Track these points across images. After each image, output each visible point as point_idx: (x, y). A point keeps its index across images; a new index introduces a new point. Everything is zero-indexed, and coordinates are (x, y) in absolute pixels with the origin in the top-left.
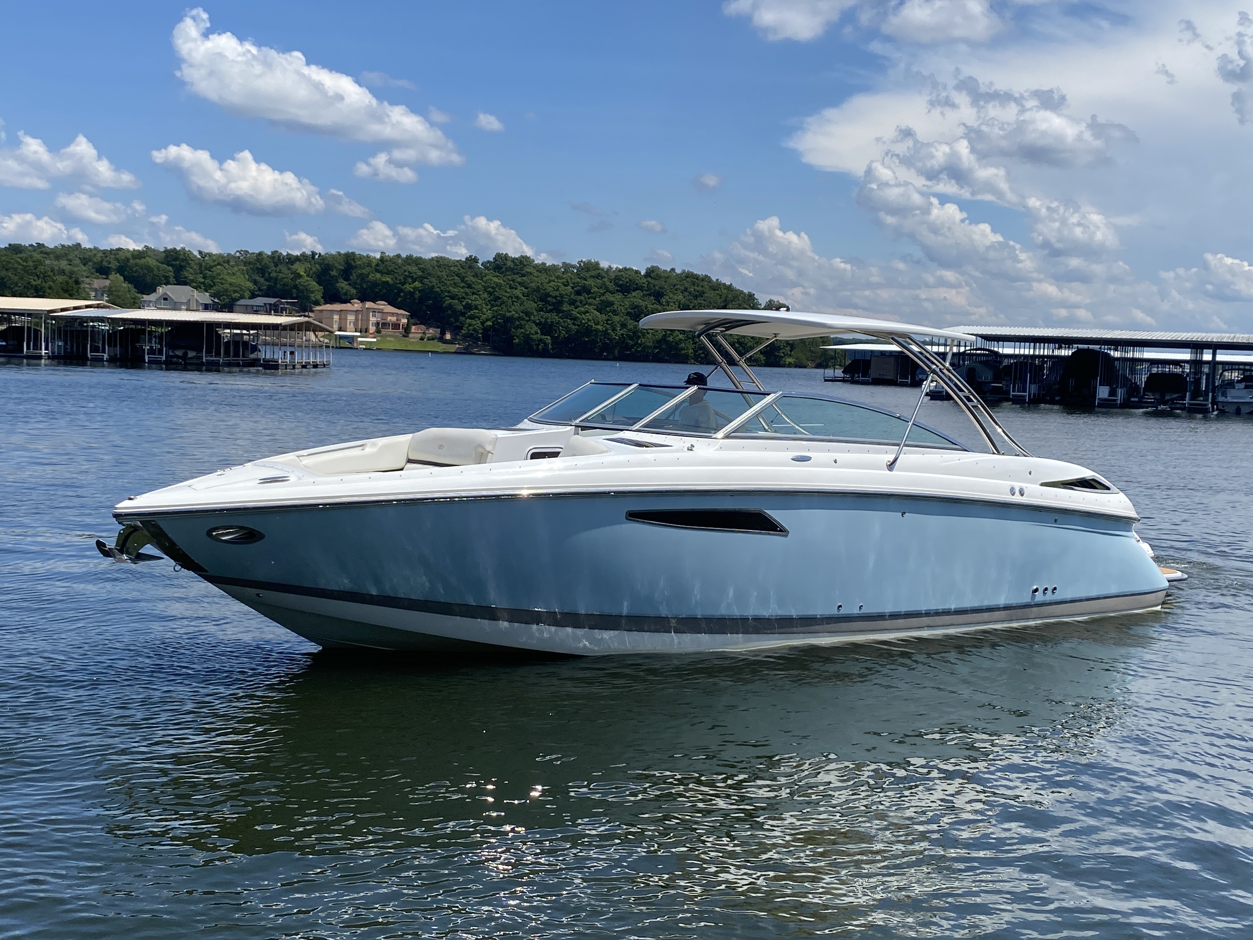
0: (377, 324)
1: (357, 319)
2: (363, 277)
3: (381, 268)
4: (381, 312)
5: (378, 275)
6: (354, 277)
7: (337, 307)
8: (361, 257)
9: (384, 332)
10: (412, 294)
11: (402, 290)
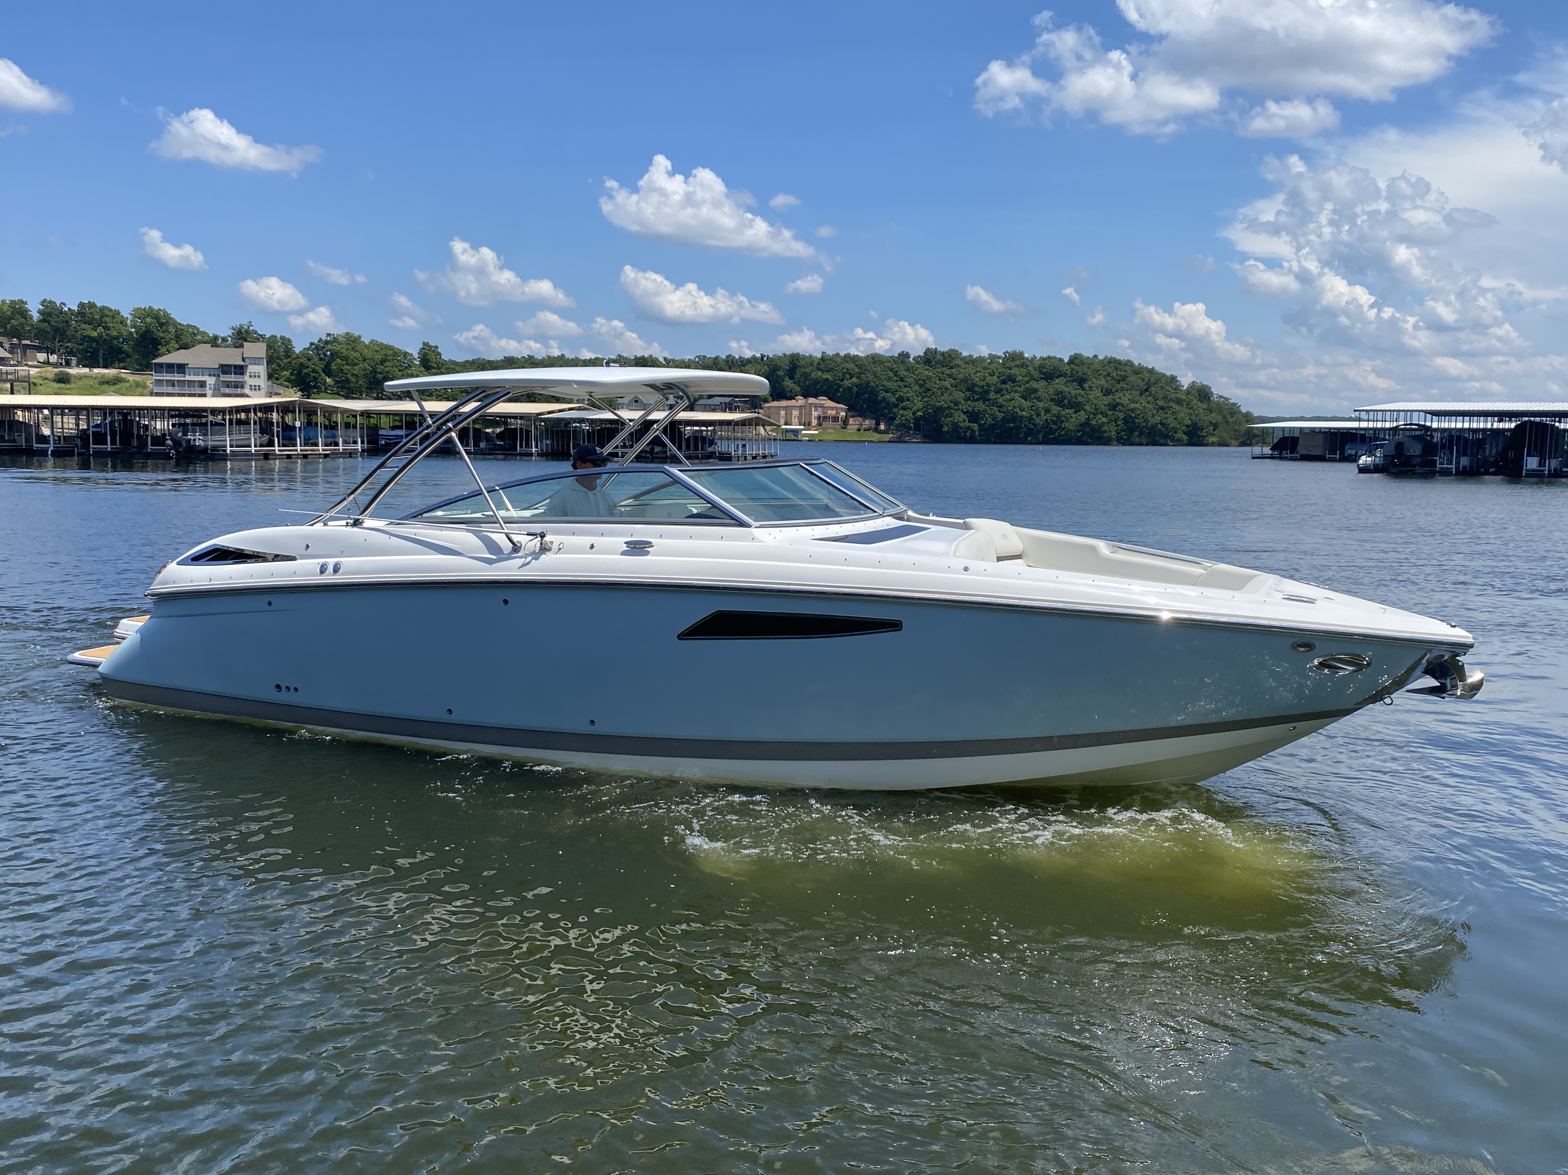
0: (819, 417)
1: (800, 414)
2: (806, 375)
3: (822, 366)
4: (822, 406)
5: (820, 373)
6: (798, 375)
7: (784, 403)
8: (804, 357)
9: (825, 424)
10: (849, 389)
11: (840, 386)
